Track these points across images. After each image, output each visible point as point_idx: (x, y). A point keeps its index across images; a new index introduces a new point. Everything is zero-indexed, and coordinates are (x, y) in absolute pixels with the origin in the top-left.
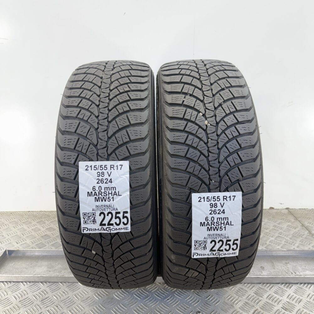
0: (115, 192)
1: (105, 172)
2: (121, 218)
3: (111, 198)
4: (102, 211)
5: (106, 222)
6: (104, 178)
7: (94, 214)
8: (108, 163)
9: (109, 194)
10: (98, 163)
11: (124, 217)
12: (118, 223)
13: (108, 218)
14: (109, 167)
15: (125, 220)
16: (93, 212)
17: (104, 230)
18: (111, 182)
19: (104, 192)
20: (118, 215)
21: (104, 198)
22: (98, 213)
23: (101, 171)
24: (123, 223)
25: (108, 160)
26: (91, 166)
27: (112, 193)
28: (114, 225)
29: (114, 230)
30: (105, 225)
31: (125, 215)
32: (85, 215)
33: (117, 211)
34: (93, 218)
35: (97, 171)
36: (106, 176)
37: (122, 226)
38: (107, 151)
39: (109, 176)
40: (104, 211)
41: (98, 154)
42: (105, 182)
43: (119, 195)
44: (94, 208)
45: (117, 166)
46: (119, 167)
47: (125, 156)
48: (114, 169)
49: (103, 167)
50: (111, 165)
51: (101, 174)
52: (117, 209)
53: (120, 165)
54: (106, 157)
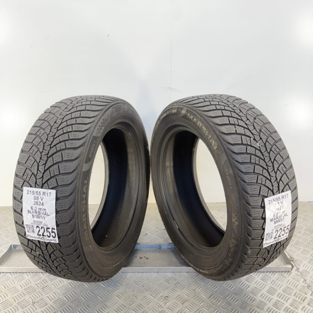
0: (45, 213)
1: (39, 196)
2: (51, 232)
3: (43, 217)
4: (37, 225)
5: (41, 233)
6: (38, 201)
7: (32, 227)
8: (42, 190)
9: (41, 213)
10: (35, 190)
11: (52, 232)
12: (49, 235)
13: (42, 231)
14: (42, 193)
15: (53, 234)
16: (32, 225)
17: (40, 239)
18: (43, 205)
19: (38, 212)
20: (48, 230)
21: (38, 216)
22: (35, 226)
23: (36, 196)
24: (52, 236)
25: (42, 187)
26: (31, 191)
27: (43, 213)
28: (47, 236)
29: (47, 240)
30: (40, 235)
31: (53, 230)
32: (27, 226)
33: (47, 227)
34: (32, 229)
35: (34, 195)
36: (40, 200)
37: (51, 238)
38: (42, 180)
39: (42, 200)
40: (38, 226)
41: (36, 183)
42: (39, 204)
43: (48, 215)
44: (32, 222)
45: (47, 193)
46: (49, 194)
47: (54, 186)
48: (45, 195)
49: (38, 193)
50: (43, 192)
51: (36, 198)
52: (47, 226)
53: (50, 193)
54: (41, 185)
